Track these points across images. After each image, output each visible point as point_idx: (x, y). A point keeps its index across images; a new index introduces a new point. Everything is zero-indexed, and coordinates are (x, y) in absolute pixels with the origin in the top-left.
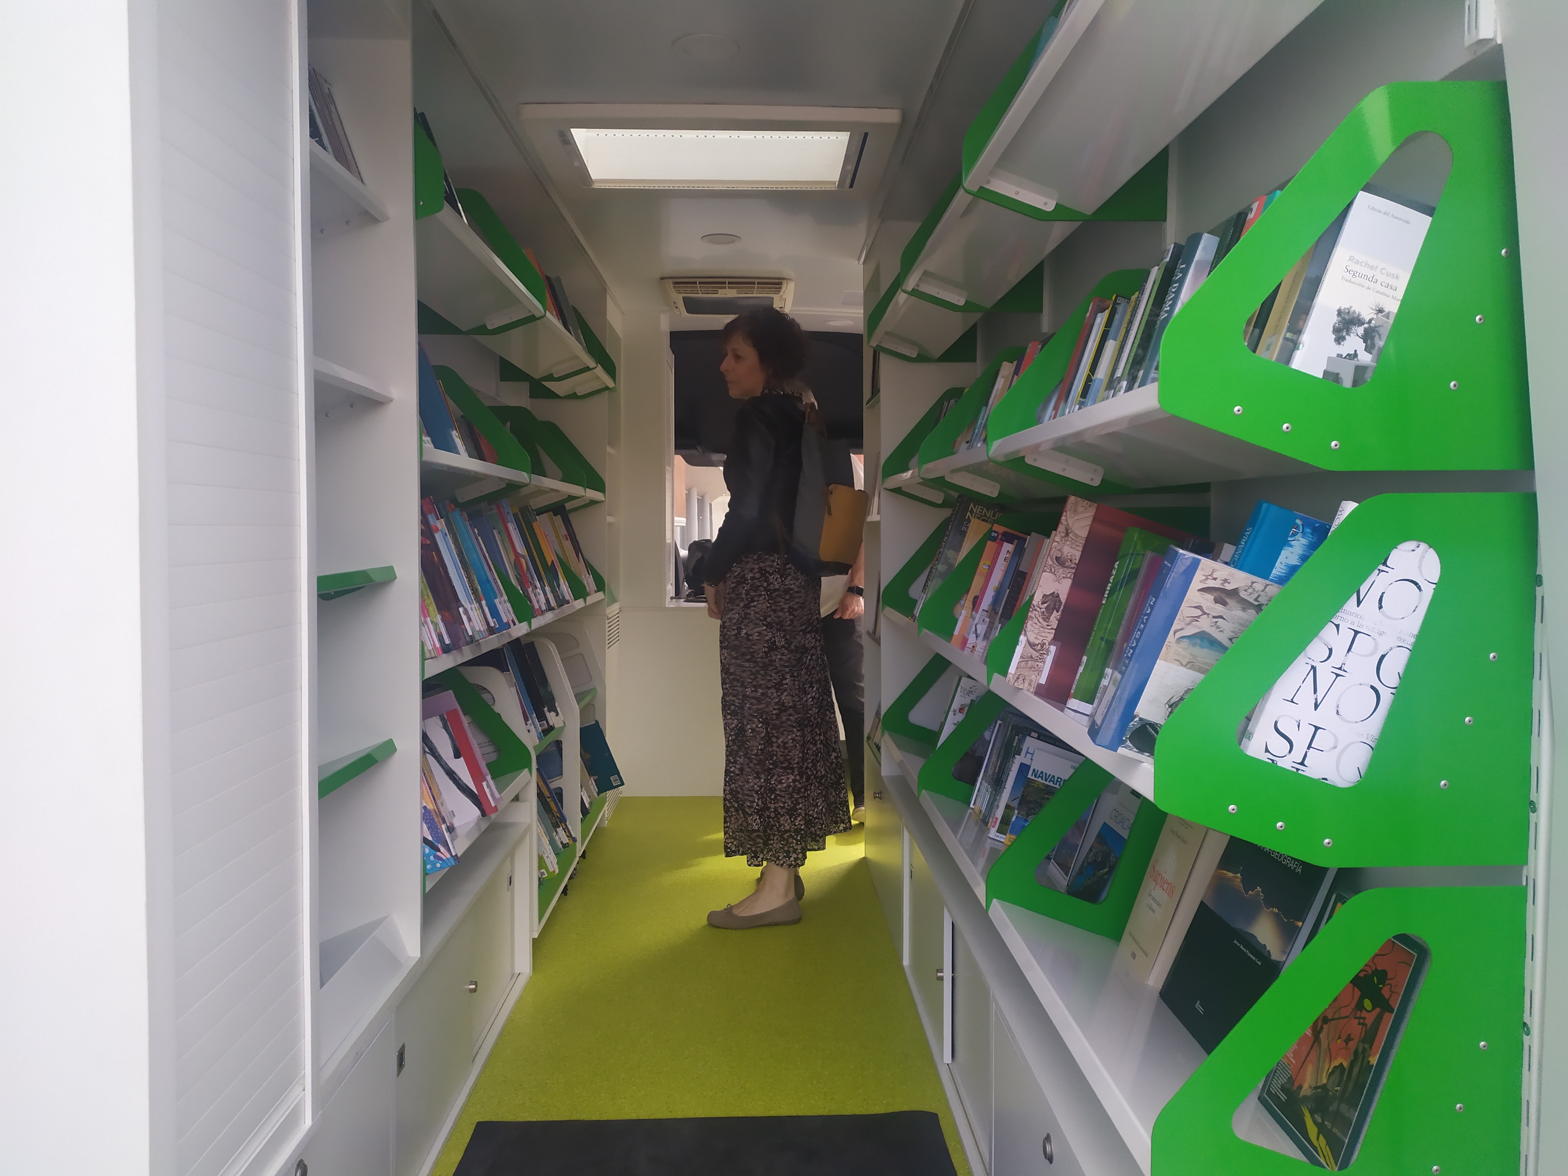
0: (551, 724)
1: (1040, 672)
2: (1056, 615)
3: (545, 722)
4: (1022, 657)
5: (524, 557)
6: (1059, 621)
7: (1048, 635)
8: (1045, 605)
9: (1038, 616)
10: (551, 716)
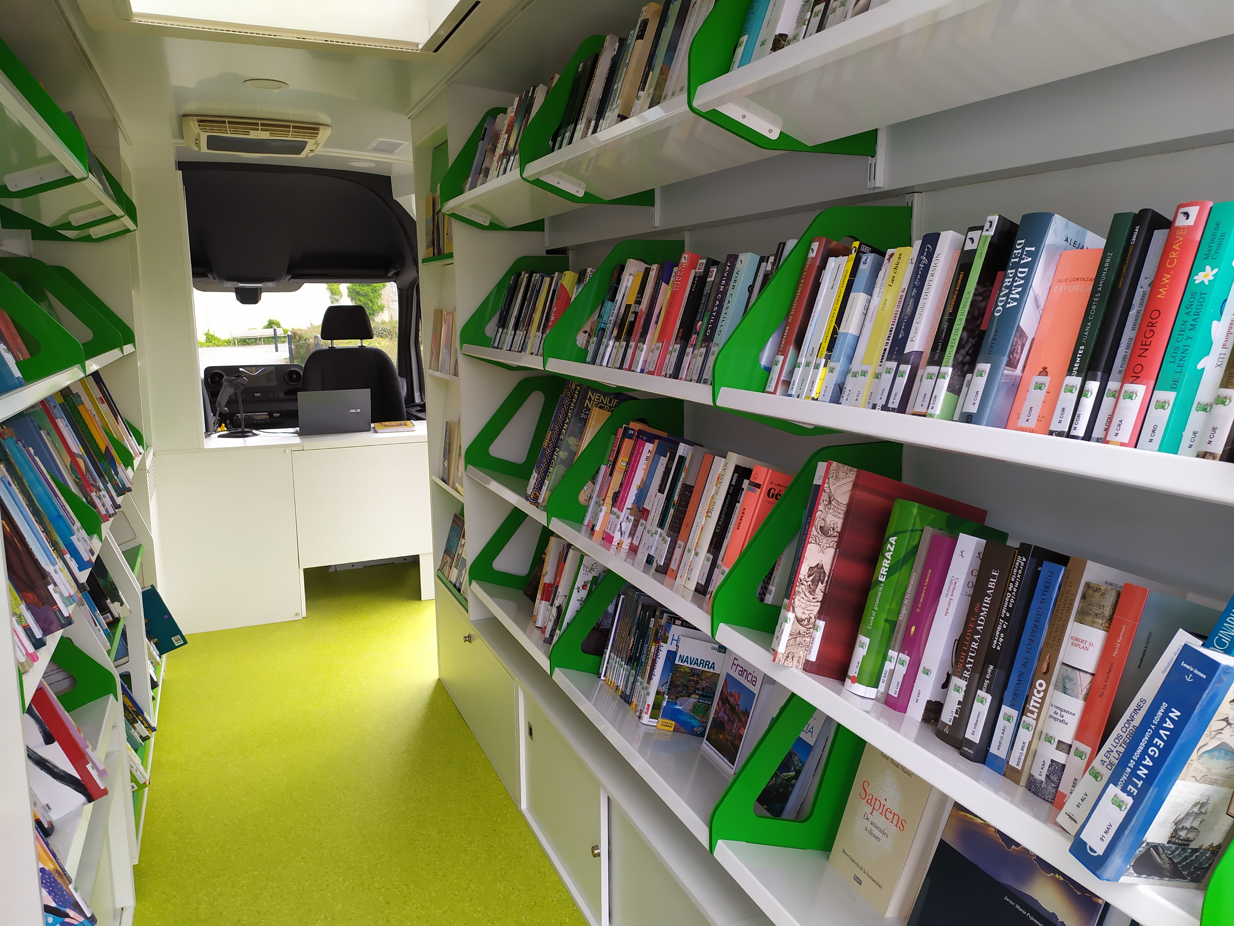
0: (116, 616)
1: (808, 648)
2: (821, 587)
3: (109, 614)
4: (791, 635)
5: (81, 457)
6: (824, 593)
7: (814, 608)
8: (811, 578)
9: (805, 590)
10: (115, 607)
